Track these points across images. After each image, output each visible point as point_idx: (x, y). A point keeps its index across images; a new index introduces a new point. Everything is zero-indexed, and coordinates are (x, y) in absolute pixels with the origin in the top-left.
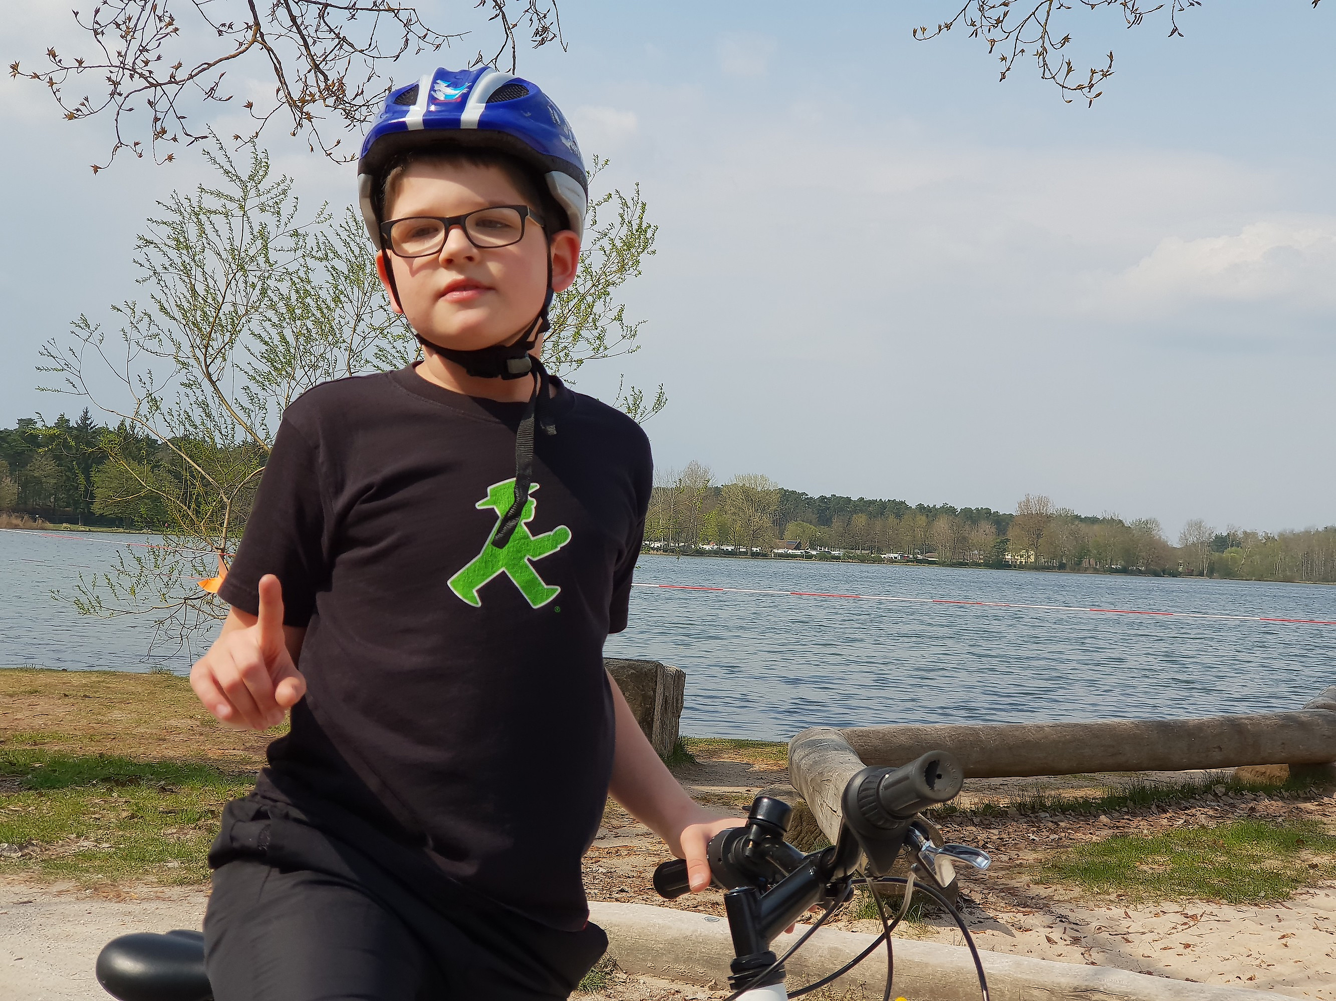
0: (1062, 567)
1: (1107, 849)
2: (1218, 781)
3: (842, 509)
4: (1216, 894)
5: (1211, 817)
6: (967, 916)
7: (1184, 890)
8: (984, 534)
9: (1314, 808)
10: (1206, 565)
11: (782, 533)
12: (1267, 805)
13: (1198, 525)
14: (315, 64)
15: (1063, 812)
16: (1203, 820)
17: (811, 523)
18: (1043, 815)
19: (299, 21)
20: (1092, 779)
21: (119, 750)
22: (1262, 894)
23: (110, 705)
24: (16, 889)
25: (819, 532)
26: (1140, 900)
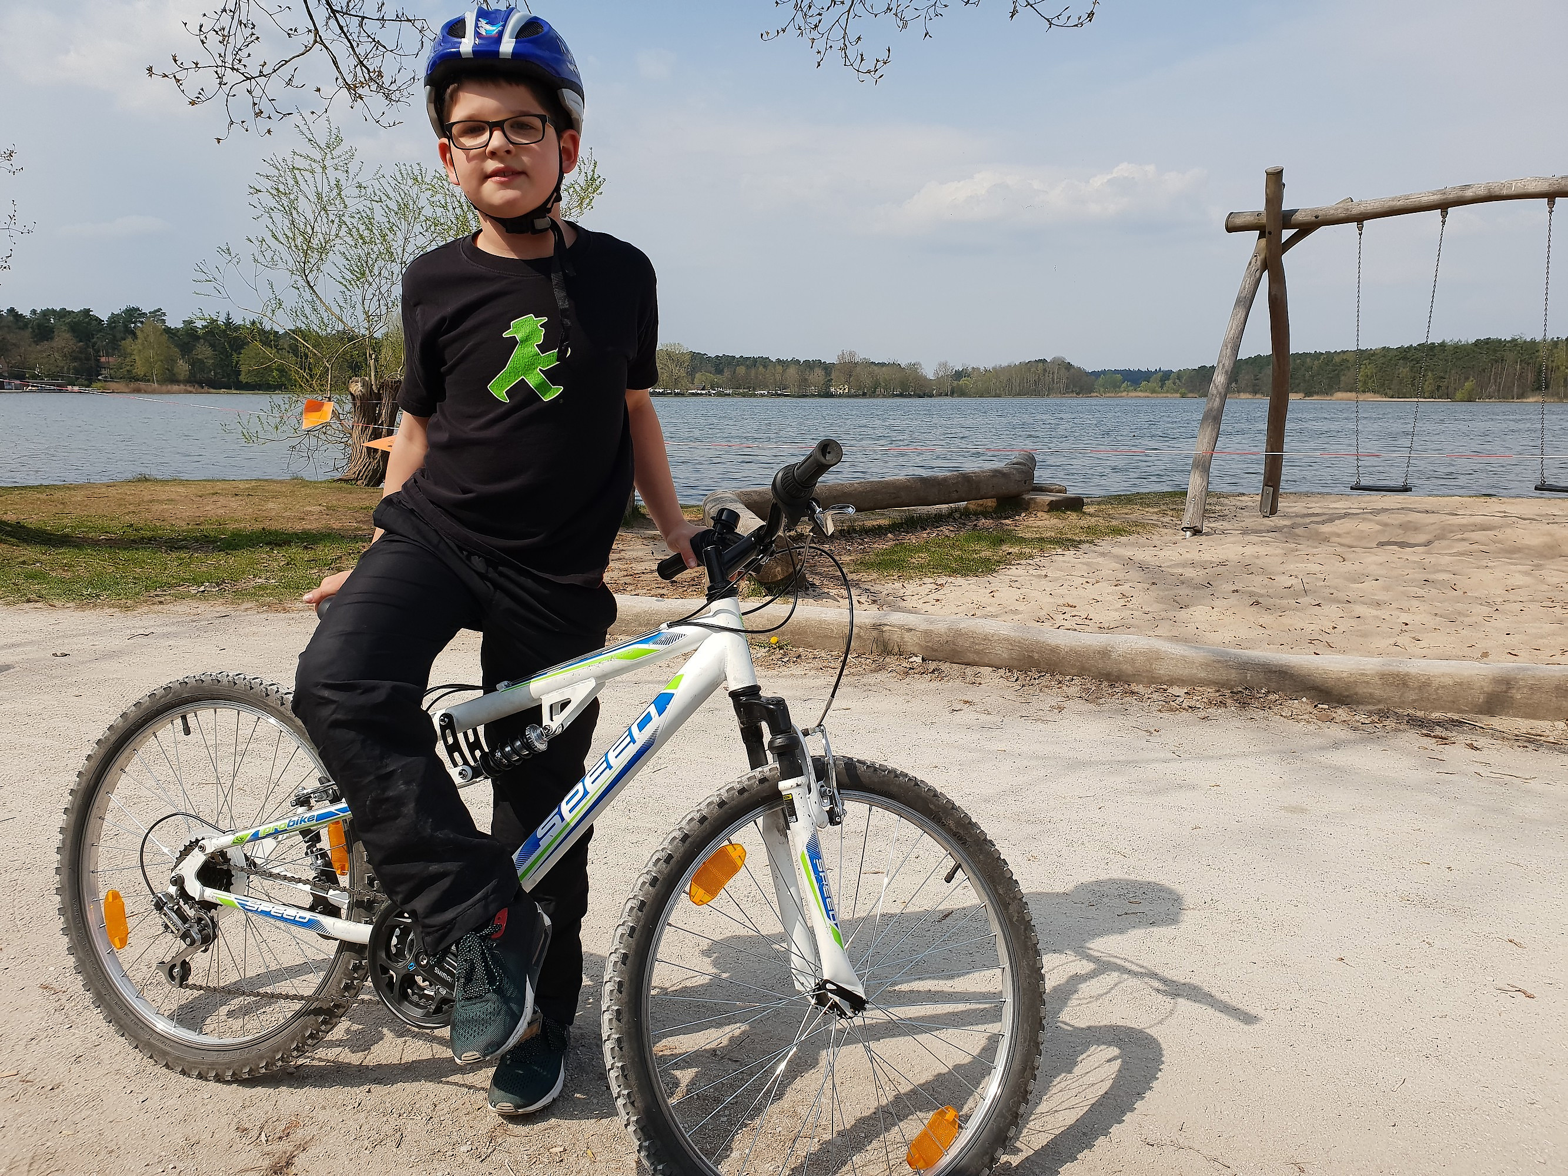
0: (864, 395)
1: (892, 551)
2: (957, 510)
3: (729, 364)
4: (954, 572)
5: (951, 531)
6: (812, 592)
7: (936, 571)
8: (818, 375)
9: (1010, 523)
10: (950, 388)
11: (693, 380)
12: (983, 522)
13: (945, 365)
14: (360, 60)
15: (866, 533)
16: (947, 533)
17: (711, 373)
18: (854, 535)
19: (345, 29)
20: (883, 515)
21: (275, 526)
22: (980, 570)
23: (266, 499)
24: (217, 609)
25: (717, 378)
26: (911, 578)
